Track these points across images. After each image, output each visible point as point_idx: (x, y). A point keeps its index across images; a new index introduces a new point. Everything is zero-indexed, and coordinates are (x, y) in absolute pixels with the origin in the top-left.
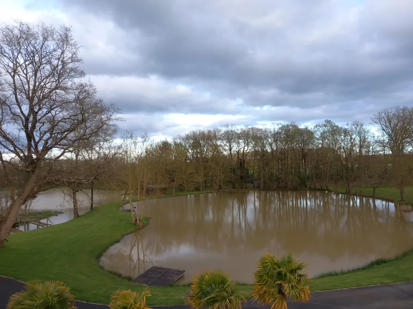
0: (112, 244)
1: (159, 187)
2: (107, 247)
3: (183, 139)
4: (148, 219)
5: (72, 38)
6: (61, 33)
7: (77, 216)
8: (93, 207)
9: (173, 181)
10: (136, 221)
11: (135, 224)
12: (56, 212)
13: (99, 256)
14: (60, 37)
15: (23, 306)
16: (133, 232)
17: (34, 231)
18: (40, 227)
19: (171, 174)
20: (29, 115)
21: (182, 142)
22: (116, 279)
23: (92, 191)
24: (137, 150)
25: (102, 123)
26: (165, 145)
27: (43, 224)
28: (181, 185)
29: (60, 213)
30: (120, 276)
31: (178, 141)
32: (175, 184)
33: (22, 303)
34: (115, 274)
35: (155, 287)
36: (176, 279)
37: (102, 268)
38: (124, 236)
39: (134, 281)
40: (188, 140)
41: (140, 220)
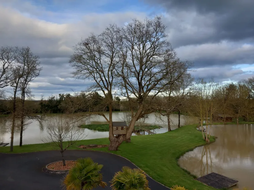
0: (188, 151)
1: (225, 117)
2: (185, 153)
3: (246, 82)
4: (215, 138)
5: (162, 23)
6: (156, 21)
7: (170, 130)
8: (180, 126)
9: (237, 113)
10: (205, 138)
11: (205, 140)
12: (159, 126)
13: (178, 158)
14: (155, 24)
15: (120, 181)
16: (203, 145)
17: (147, 136)
18: (150, 134)
19: (236, 108)
20: (140, 72)
21: (246, 84)
22: (186, 175)
23: (179, 116)
24: (206, 91)
25: (181, 73)
26: (232, 87)
27: (151, 132)
28: (244, 116)
29: (161, 127)
30: (189, 173)
31: (242, 84)
32: (238, 115)
33: (120, 178)
34: (186, 171)
35: (213, 187)
36: (230, 186)
37: (179, 166)
38: (196, 147)
39: (198, 179)
40: (251, 83)
41: (208, 138)
